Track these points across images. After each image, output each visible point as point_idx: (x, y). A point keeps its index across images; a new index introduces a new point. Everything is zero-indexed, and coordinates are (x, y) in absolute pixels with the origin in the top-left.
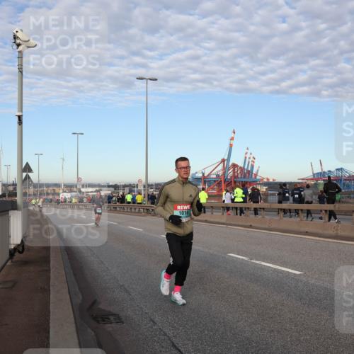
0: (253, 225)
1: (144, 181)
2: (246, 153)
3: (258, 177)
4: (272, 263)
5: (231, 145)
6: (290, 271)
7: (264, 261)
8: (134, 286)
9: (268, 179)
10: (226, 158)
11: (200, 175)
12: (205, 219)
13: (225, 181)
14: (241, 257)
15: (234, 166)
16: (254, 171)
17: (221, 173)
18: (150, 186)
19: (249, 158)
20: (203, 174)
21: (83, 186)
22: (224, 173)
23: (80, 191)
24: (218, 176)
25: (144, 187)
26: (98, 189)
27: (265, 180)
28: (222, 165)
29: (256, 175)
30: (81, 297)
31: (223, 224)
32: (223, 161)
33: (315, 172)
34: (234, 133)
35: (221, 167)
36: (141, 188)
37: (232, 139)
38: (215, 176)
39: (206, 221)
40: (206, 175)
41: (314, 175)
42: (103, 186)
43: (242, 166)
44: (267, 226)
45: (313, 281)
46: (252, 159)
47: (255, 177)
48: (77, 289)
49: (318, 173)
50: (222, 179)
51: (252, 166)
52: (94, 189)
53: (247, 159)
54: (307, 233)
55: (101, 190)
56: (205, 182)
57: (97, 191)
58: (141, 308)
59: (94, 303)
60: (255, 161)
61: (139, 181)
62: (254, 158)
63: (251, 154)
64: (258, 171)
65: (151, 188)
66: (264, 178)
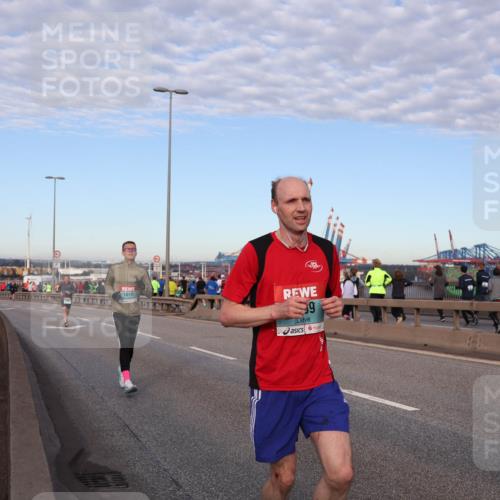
0: (339, 332)
2: (330, 217)
3: (348, 257)
4: (370, 394)
6: (397, 405)
7: (356, 390)
8: (146, 428)
9: (364, 260)
16: (343, 247)
18: (174, 267)
19: (335, 225)
21: (63, 266)
23: (57, 274)
25: (164, 268)
26: (86, 270)
27: (360, 262)
29: (345, 253)
30: (59, 445)
33: (441, 250)
36: (158, 270)
41: (439, 254)
42: (98, 266)
44: (361, 335)
45: (434, 423)
46: (339, 227)
47: (344, 256)
48: (53, 431)
49: (446, 252)
51: (340, 239)
52: (80, 271)
53: (332, 227)
54: (425, 347)
55: (92, 272)
57: (85, 274)
58: (158, 462)
59: (81, 453)
60: (344, 230)
61: (155, 258)
62: (343, 226)
63: (338, 218)
64: (348, 246)
65: (175, 271)
66: (357, 259)
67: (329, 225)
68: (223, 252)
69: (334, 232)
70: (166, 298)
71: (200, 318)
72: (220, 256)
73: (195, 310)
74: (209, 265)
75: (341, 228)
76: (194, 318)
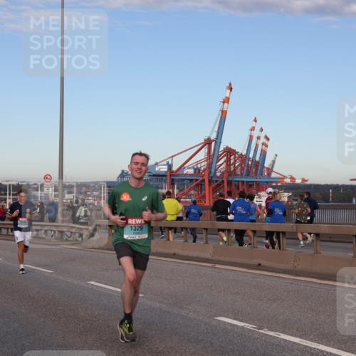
0: (263, 263)
2: (253, 129)
3: (273, 175)
5: (224, 114)
7: (283, 332)
9: (292, 178)
10: (213, 136)
11: (164, 169)
12: (171, 251)
13: (210, 181)
15: (229, 152)
17: (203, 165)
19: (259, 138)
20: (170, 167)
22: (209, 166)
24: (197, 170)
25: (56, 189)
27: (288, 181)
28: (205, 150)
29: (270, 170)
31: (206, 261)
32: (208, 142)
34: (231, 89)
36: (49, 191)
37: (226, 100)
38: (191, 171)
39: (174, 256)
43: (244, 153)
44: (290, 267)
46: (263, 140)
47: (269, 174)
50: (206, 178)
51: (264, 154)
56: (172, 182)
60: (269, 143)
61: (46, 177)
62: (267, 138)
63: (262, 130)
64: (274, 162)
65: (70, 193)
66: (285, 177)
67: (251, 137)
69: (257, 146)
72: (123, 174)
73: (94, 238)
74: (110, 185)
75: (265, 141)
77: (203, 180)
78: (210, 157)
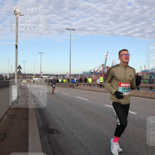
1: (69, 73)
2: (113, 62)
5: (106, 58)
6: (131, 112)
8: (64, 118)
10: (104, 64)
11: (93, 71)
12: (95, 90)
13: (103, 74)
14: (110, 106)
15: (108, 67)
17: (102, 70)
18: (72, 75)
19: (114, 64)
20: (94, 71)
21: (43, 75)
22: (103, 70)
23: (42, 77)
24: (100, 71)
25: (69, 76)
26: (49, 76)
28: (102, 67)
30: (42, 123)
31: (103, 92)
32: (103, 65)
34: (108, 53)
35: (102, 68)
36: (68, 76)
37: (107, 56)
38: (99, 72)
39: (95, 91)
40: (95, 71)
41: (142, 71)
42: (52, 75)
48: (40, 119)
49: (144, 71)
50: (102, 73)
52: (48, 77)
55: (51, 77)
56: (95, 74)
58: (68, 127)
59: (48, 125)
65: (72, 76)
67: (113, 64)
68: (84, 71)
70: (70, 83)
71: (79, 89)
72: (84, 72)
73: (78, 87)
74: (81, 75)
76: (77, 89)
77: (102, 74)
78: (103, 68)
